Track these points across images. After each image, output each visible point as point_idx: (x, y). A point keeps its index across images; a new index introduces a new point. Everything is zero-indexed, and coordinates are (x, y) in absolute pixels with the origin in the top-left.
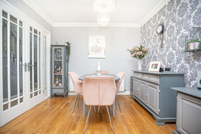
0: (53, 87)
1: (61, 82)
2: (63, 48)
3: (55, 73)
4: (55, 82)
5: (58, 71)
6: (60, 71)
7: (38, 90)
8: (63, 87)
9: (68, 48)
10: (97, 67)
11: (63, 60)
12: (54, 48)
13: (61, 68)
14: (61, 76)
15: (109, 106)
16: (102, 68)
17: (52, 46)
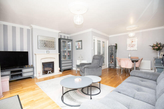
0: (110, 63)
1: (113, 62)
2: (114, 47)
3: (110, 57)
4: (110, 62)
5: (112, 57)
6: (113, 57)
7: (104, 64)
8: (114, 64)
9: (116, 47)
10: (128, 55)
11: (114, 52)
12: (110, 47)
13: (113, 55)
14: (113, 59)
15: (130, 69)
16: (131, 56)
17: (109, 46)
